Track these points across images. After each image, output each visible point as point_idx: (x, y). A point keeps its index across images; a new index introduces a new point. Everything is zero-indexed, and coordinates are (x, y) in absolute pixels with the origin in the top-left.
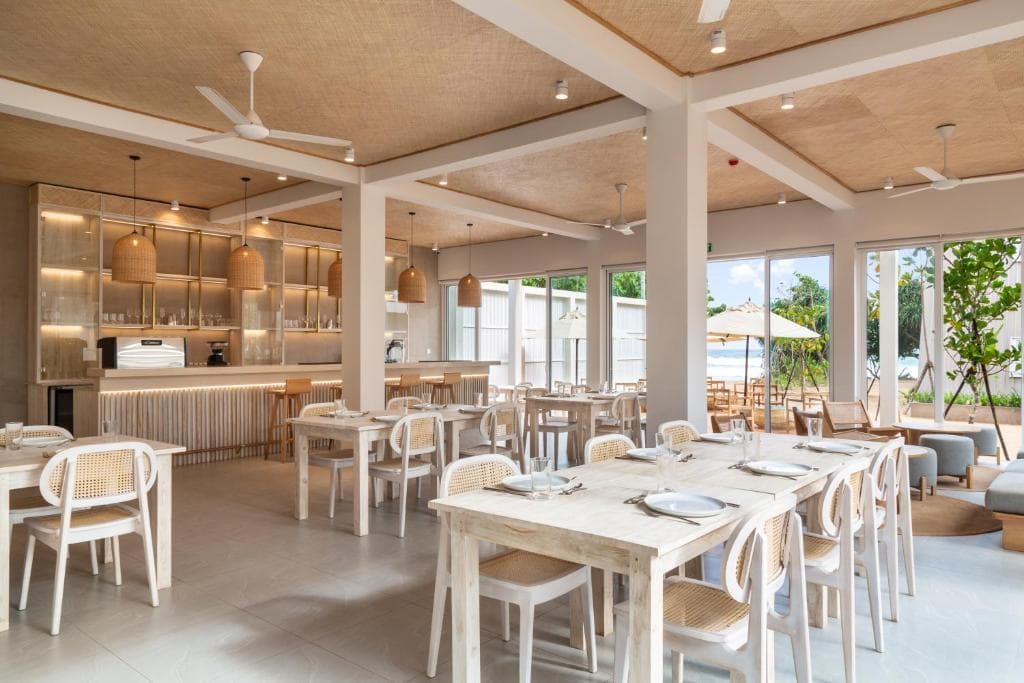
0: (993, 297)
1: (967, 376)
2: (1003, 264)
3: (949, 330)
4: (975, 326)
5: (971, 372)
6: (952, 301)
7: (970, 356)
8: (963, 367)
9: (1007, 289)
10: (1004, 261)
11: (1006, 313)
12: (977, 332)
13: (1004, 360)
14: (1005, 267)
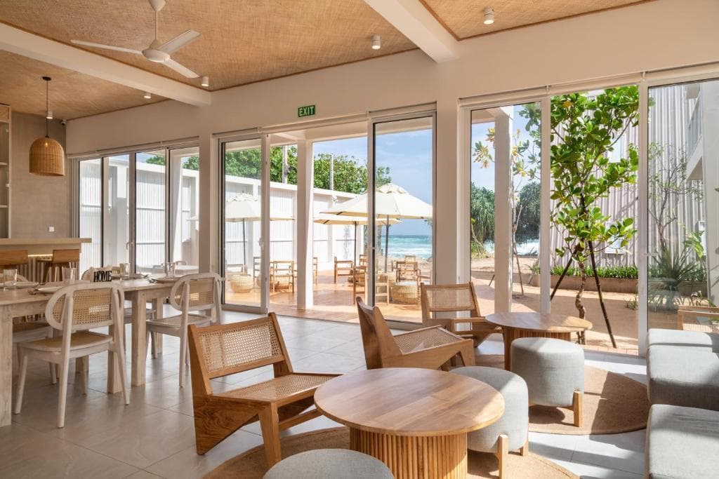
0: (599, 174)
1: (575, 253)
2: (610, 137)
3: (558, 206)
4: (583, 200)
5: (578, 248)
6: (562, 178)
7: (577, 232)
8: (571, 243)
9: (612, 165)
10: (611, 135)
11: (611, 189)
12: (584, 208)
13: (610, 236)
14: (612, 141)
